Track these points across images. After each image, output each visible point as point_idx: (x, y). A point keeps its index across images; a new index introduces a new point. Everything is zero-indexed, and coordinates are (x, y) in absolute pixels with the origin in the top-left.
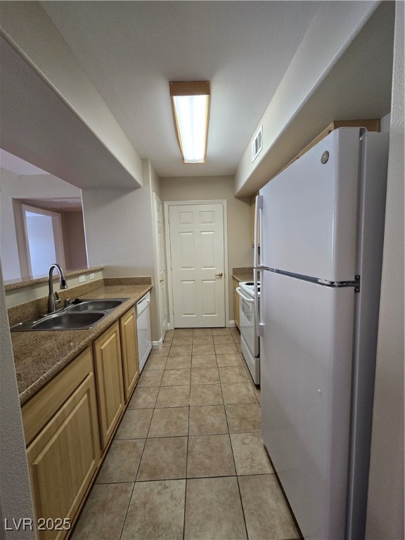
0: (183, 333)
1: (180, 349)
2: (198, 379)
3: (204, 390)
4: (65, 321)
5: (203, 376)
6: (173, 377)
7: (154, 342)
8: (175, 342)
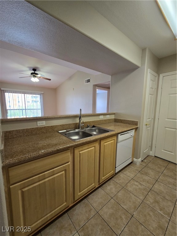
0: (160, 162)
1: (150, 171)
2: (152, 201)
3: (151, 214)
4: (81, 133)
5: (157, 202)
6: (134, 186)
7: (134, 159)
8: (150, 165)
